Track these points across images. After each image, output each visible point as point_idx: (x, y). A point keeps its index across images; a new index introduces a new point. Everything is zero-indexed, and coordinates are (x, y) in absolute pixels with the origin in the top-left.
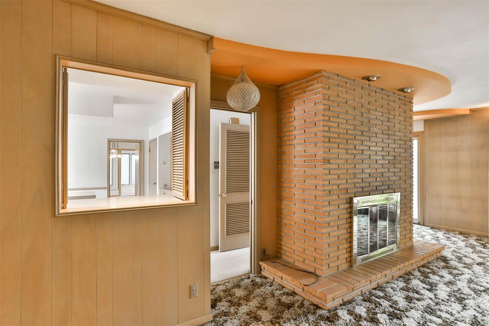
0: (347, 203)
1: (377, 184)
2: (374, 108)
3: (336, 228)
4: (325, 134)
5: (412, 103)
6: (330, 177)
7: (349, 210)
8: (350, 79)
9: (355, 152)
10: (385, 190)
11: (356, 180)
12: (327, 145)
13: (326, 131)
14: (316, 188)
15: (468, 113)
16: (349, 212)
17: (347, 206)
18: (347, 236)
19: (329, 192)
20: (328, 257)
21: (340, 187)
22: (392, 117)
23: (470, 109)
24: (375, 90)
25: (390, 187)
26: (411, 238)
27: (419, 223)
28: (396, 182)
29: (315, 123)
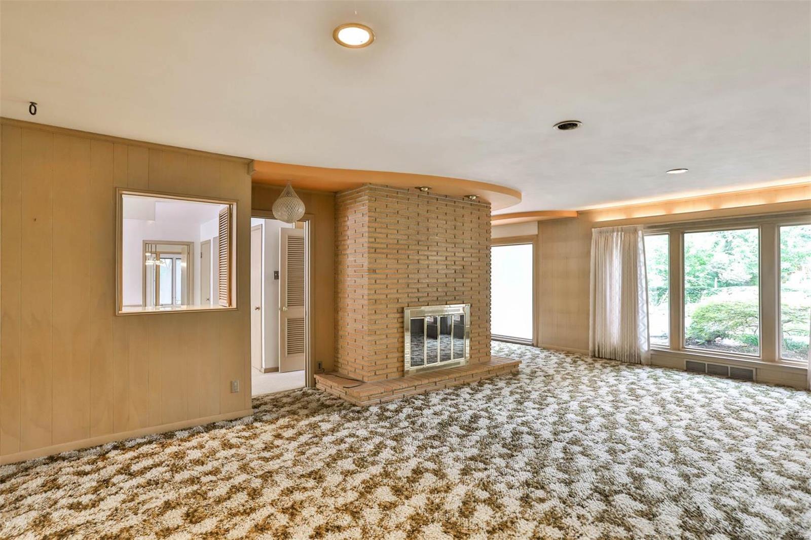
0: (398, 312)
1: (438, 294)
2: (434, 216)
3: (384, 337)
4: (372, 245)
5: (490, 208)
6: (376, 286)
7: (400, 320)
8: (403, 189)
9: (408, 262)
10: (449, 300)
11: (410, 290)
12: (373, 255)
13: (372, 242)
14: (363, 298)
15: (575, 215)
16: (401, 321)
17: (398, 315)
18: (397, 345)
19: (376, 301)
20: (374, 364)
21: (388, 297)
22: (458, 224)
23: (577, 212)
24: (437, 197)
25: (457, 298)
26: (488, 354)
27: (533, 344)
28: (466, 293)
29: (363, 234)
